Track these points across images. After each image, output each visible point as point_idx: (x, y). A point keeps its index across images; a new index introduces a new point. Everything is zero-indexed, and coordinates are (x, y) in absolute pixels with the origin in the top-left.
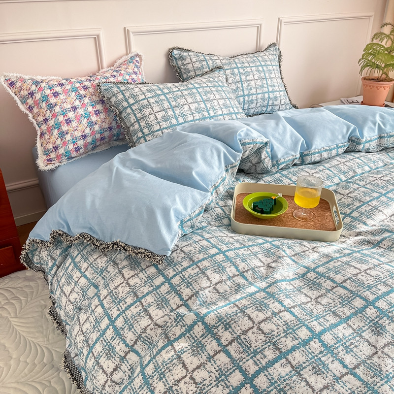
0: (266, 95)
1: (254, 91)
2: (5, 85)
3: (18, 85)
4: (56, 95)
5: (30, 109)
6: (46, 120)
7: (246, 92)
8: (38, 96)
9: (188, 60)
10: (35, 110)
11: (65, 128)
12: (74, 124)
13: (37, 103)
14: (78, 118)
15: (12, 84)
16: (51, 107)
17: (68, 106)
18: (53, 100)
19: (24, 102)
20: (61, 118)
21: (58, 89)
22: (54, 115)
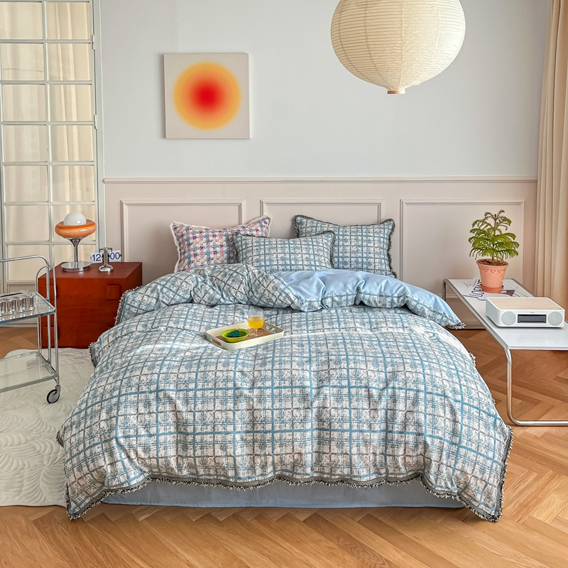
0: (360, 260)
1: (348, 255)
2: (172, 228)
3: (178, 229)
4: (194, 238)
5: (180, 244)
6: (184, 252)
7: (341, 255)
8: (185, 237)
9: (304, 226)
10: (182, 246)
11: (192, 259)
12: (198, 257)
13: (183, 241)
14: (202, 254)
15: (175, 229)
16: (189, 245)
17: (198, 246)
18: (191, 241)
19: (178, 240)
20: (192, 253)
21: (197, 235)
22: (189, 250)
